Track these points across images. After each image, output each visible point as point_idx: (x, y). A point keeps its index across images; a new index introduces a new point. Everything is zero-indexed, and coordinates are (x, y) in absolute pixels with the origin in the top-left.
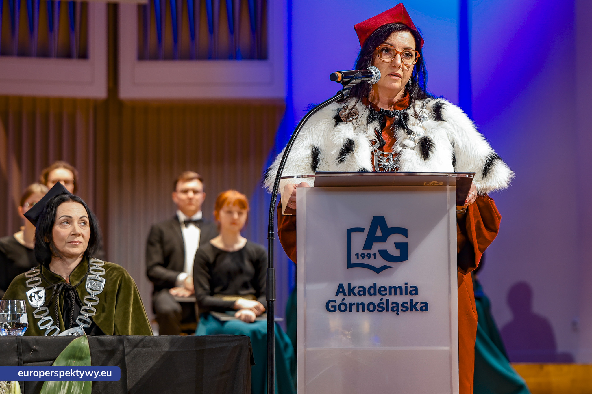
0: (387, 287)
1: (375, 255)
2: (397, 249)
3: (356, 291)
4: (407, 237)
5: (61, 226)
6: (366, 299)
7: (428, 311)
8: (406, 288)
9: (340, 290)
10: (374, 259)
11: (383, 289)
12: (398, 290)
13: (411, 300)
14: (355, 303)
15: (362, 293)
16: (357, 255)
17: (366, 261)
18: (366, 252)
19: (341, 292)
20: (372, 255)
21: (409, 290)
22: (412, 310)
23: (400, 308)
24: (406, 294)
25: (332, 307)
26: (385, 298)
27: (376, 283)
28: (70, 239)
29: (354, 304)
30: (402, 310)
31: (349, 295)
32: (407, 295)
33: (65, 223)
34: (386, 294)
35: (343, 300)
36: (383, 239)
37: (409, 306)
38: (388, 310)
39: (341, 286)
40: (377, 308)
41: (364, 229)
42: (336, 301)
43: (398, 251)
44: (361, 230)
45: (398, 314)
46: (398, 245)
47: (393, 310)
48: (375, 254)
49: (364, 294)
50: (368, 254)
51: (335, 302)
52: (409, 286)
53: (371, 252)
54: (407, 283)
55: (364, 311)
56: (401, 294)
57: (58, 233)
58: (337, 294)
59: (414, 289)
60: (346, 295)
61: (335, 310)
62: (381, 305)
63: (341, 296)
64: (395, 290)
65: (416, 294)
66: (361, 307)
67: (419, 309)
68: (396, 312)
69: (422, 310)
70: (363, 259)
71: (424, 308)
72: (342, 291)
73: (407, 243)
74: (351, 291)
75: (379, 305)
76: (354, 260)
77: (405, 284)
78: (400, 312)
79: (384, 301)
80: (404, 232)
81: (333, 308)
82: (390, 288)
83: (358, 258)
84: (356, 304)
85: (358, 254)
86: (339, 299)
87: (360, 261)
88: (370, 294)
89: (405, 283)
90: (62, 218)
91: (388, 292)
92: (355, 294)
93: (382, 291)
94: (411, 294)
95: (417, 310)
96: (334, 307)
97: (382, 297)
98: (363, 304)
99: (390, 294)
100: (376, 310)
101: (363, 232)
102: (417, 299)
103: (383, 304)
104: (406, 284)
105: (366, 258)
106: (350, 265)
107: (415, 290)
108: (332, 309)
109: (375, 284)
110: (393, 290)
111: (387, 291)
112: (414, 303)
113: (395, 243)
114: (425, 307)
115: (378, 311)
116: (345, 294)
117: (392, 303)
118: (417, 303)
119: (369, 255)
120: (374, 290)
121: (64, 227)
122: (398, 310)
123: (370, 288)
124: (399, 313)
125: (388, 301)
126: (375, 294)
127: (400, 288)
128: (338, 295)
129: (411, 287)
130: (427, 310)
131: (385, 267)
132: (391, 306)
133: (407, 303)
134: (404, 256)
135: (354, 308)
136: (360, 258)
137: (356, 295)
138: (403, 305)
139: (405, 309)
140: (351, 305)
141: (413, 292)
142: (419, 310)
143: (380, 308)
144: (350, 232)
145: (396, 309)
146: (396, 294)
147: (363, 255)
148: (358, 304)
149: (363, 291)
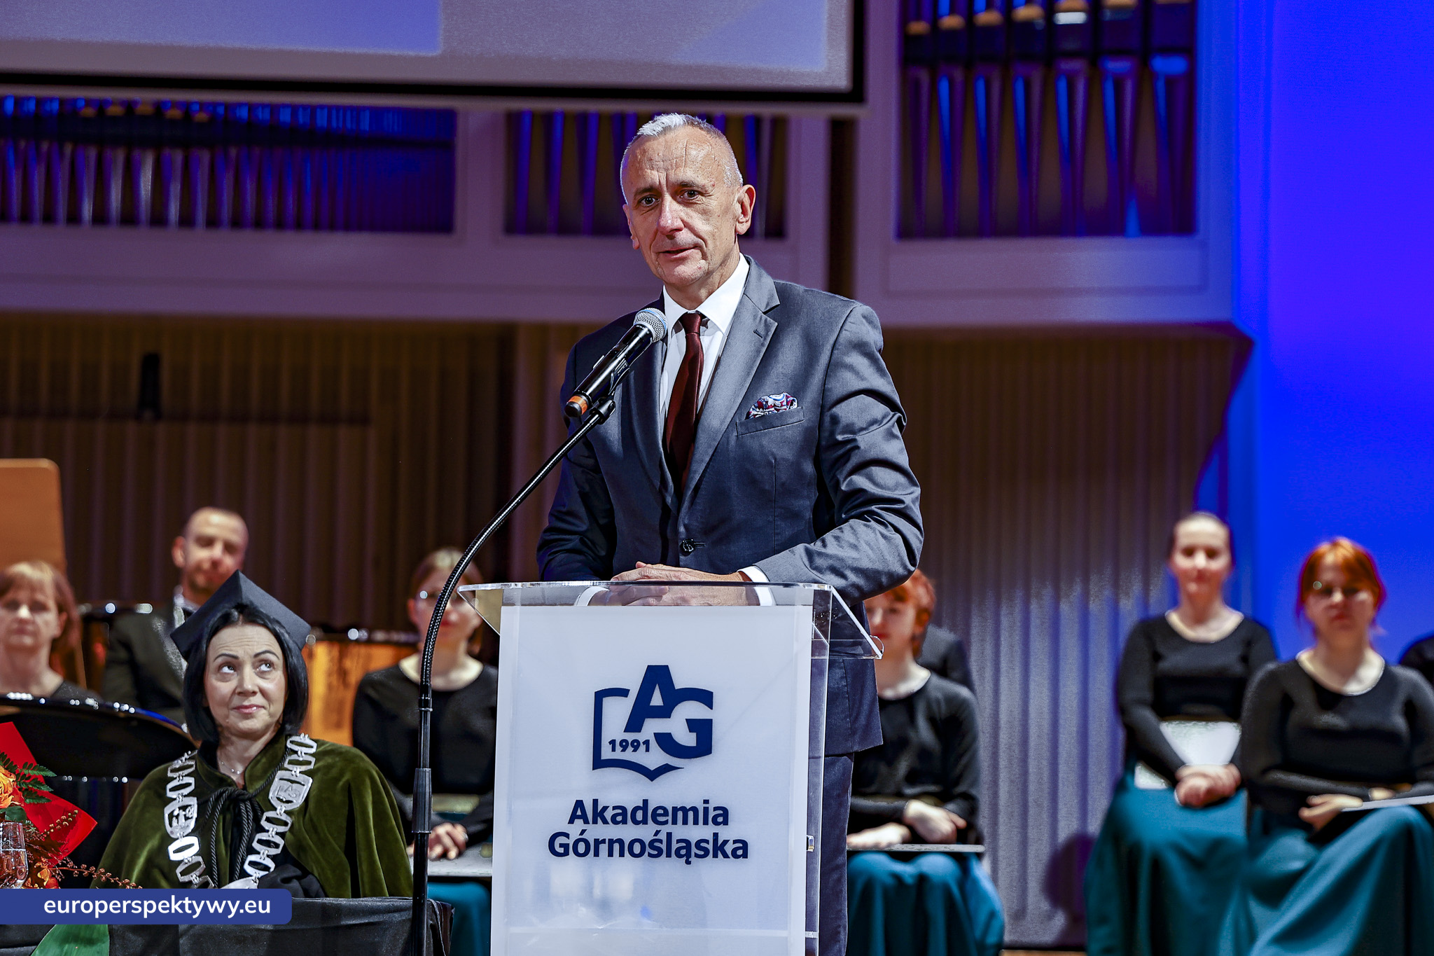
0: (668, 808)
1: (647, 743)
2: (690, 731)
3: (608, 814)
4: (711, 708)
5: (219, 675)
6: (628, 832)
7: (747, 857)
8: (706, 810)
9: (578, 811)
10: (646, 751)
11: (660, 811)
12: (691, 814)
13: (716, 835)
14: (605, 840)
15: (619, 818)
16: (613, 742)
17: (629, 755)
18: (630, 737)
19: (579, 817)
20: (641, 744)
21: (712, 814)
22: (715, 856)
23: (694, 850)
24: (706, 823)
25: (561, 845)
26: (665, 830)
27: (647, 800)
28: (236, 701)
29: (603, 841)
30: (697, 856)
31: (595, 822)
32: (708, 824)
33: (226, 670)
34: (666, 823)
35: (583, 832)
36: (664, 712)
37: (710, 847)
38: (669, 855)
39: (579, 804)
40: (648, 850)
41: (629, 690)
42: (569, 835)
43: (694, 735)
44: (623, 693)
45: (688, 862)
46: (693, 725)
47: (678, 855)
48: (649, 741)
49: (624, 822)
50: (634, 741)
51: (567, 835)
52: (711, 806)
53: (641, 737)
54: (708, 801)
55: (622, 854)
56: (696, 822)
57: (215, 688)
58: (571, 822)
59: (722, 812)
60: (589, 823)
61: (566, 853)
62: (657, 844)
63: (579, 823)
64: (683, 813)
65: (725, 822)
66: (616, 847)
67: (729, 853)
68: (685, 858)
69: (735, 856)
70: (624, 750)
71: (740, 852)
72: (580, 814)
73: (711, 720)
74: (599, 814)
75: (652, 843)
76: (607, 753)
77: (704, 803)
78: (693, 859)
79: (663, 836)
80: (705, 697)
81: (563, 849)
82: (675, 810)
83: (614, 750)
84: (607, 841)
85: (615, 740)
86: (575, 830)
87: (618, 755)
88: (636, 822)
89: (704, 801)
90: (220, 660)
91: (670, 818)
92: (605, 822)
93: (658, 815)
94: (715, 823)
95: (726, 856)
96: (565, 846)
97: (658, 827)
98: (620, 842)
99: (675, 822)
100: (646, 854)
101: (626, 696)
102: (726, 833)
103: (661, 841)
104: (706, 802)
105: (630, 749)
106: (599, 763)
107: (723, 816)
108: (561, 850)
109: (645, 802)
110: (680, 814)
111: (668, 816)
112: (720, 842)
113: (687, 720)
114: (742, 850)
115: (650, 855)
116: (586, 822)
117: (678, 841)
118: (725, 842)
119: (635, 744)
120: (644, 813)
121: (225, 678)
122: (688, 855)
123: (636, 809)
124: (690, 860)
125: (669, 835)
126: (645, 822)
127: (695, 809)
128: (573, 823)
129: (715, 809)
130: (745, 855)
131: (666, 769)
132: (675, 846)
133: (707, 842)
134: (704, 747)
135: (604, 848)
136: (618, 748)
137: (608, 823)
138: (698, 844)
139: (702, 853)
140: (597, 842)
141: (720, 819)
142: (730, 856)
143: (655, 849)
144: (600, 696)
145: (686, 851)
146: (685, 822)
147: (624, 744)
148: (611, 842)
149: (622, 815)
